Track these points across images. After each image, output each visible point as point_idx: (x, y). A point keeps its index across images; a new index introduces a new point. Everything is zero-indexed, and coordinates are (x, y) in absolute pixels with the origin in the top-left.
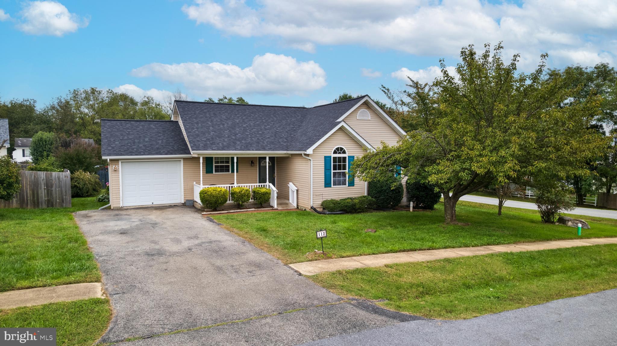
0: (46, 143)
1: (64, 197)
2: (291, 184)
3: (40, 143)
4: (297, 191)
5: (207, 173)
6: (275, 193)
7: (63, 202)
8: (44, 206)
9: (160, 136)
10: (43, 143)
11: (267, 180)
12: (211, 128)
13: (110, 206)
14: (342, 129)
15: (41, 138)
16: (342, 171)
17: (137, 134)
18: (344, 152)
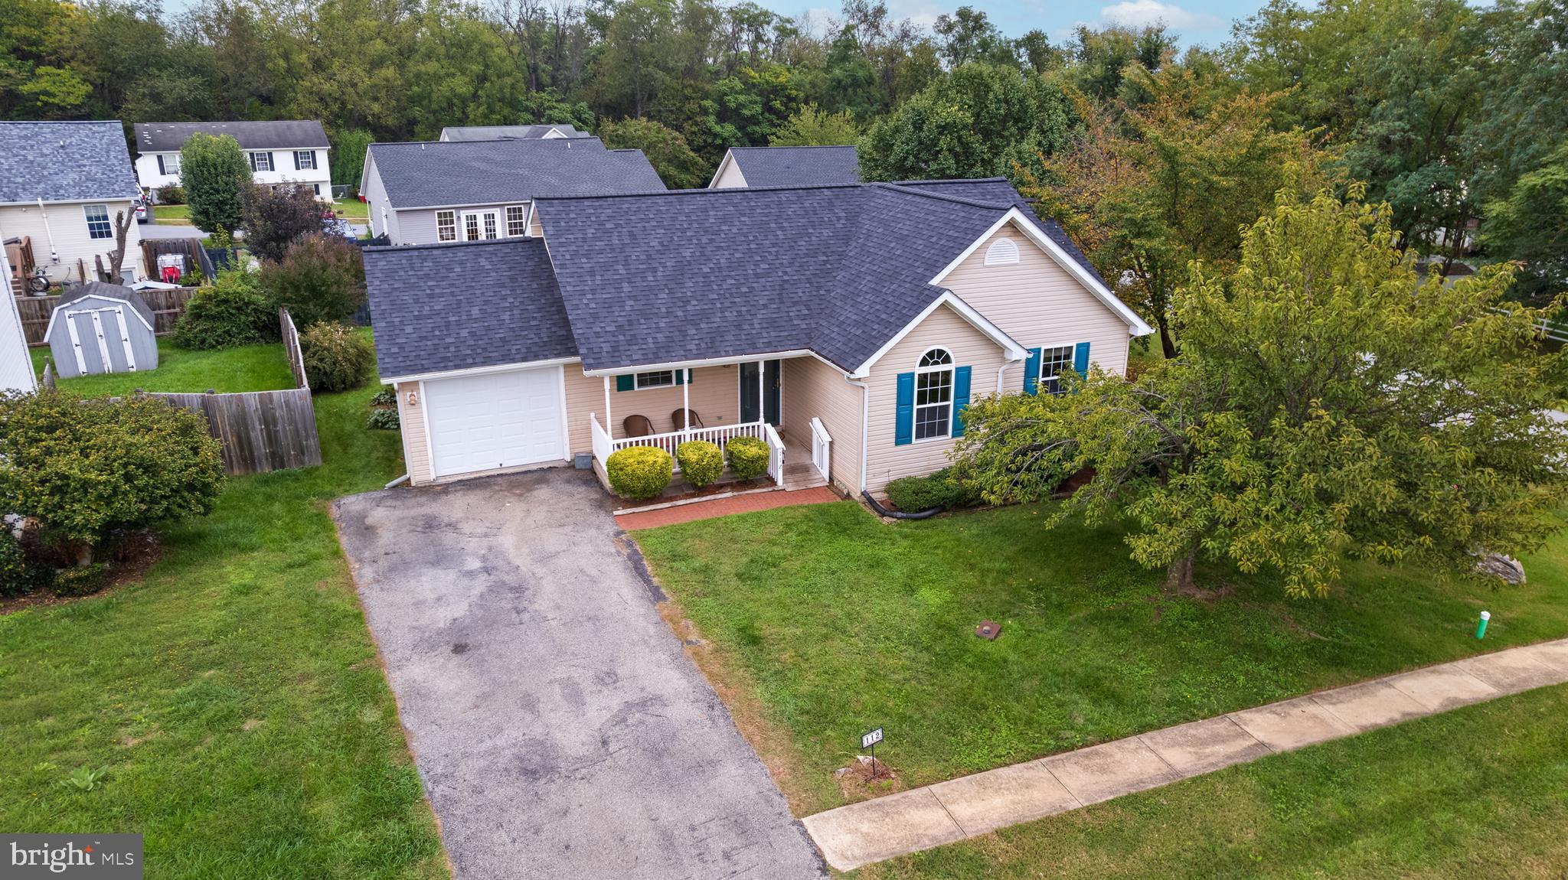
0: (216, 169)
2: (816, 421)
3: (202, 171)
4: (831, 444)
5: (619, 390)
6: (780, 452)
7: (303, 454)
9: (504, 298)
10: (209, 171)
11: (762, 414)
12: (625, 286)
13: (409, 479)
14: (945, 307)
15: (204, 158)
16: (939, 404)
17: (452, 294)
18: (947, 360)
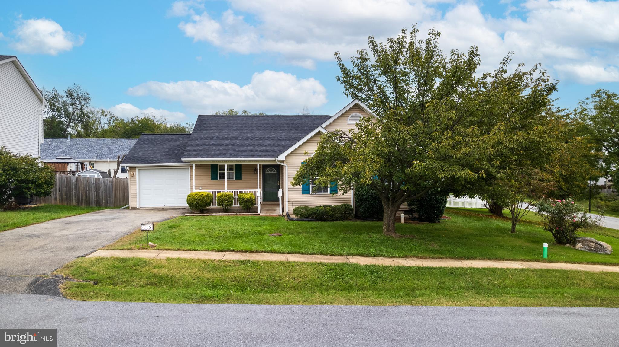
1: (108, 198)
5: (213, 179)
6: (259, 198)
7: (107, 202)
8: (94, 205)
12: (215, 138)
13: (129, 206)
14: (320, 134)
